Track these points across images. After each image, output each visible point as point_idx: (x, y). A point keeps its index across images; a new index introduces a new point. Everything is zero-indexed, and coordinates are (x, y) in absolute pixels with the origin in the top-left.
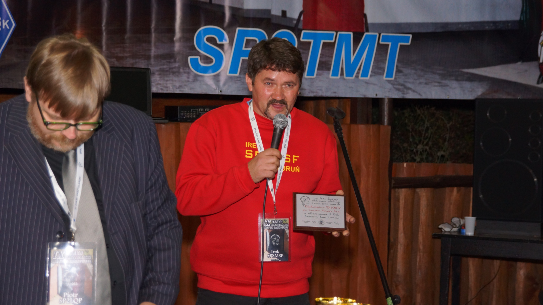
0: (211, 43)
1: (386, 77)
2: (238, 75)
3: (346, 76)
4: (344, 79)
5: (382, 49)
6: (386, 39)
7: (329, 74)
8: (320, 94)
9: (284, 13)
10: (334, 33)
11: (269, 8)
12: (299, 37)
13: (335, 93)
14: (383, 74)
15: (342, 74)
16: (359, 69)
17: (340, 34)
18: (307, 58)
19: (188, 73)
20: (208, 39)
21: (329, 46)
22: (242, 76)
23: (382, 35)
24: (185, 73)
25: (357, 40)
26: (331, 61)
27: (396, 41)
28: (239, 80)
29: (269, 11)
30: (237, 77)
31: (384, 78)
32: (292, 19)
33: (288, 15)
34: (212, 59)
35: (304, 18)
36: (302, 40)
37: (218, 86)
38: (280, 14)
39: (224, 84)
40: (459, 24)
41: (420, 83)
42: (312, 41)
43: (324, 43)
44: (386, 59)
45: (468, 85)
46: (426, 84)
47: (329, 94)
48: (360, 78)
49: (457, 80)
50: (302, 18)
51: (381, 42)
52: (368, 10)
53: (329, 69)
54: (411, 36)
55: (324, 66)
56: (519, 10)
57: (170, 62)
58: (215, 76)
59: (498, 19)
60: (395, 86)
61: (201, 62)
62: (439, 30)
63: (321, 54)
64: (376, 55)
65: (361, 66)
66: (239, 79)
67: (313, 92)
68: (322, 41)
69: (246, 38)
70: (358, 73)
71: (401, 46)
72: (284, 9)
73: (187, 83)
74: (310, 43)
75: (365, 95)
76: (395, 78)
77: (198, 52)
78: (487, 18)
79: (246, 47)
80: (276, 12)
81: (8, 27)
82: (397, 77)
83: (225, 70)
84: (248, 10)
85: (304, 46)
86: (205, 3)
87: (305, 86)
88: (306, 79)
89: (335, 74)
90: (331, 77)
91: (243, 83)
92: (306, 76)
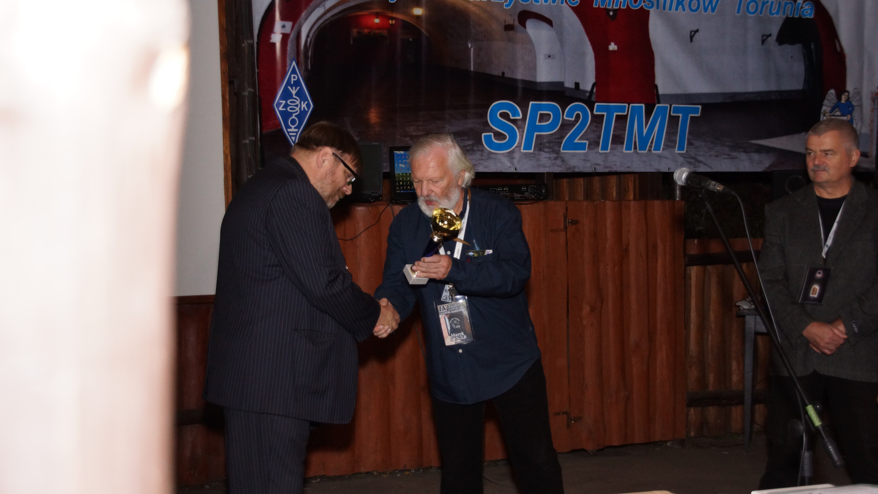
0: (504, 119)
1: (678, 150)
2: (532, 151)
3: (640, 150)
4: (638, 153)
5: (674, 120)
6: (677, 110)
7: (623, 147)
8: (614, 169)
9: (577, 85)
10: (627, 105)
11: (563, 80)
12: (592, 110)
13: (629, 167)
14: (675, 148)
15: (635, 148)
16: (652, 142)
17: (632, 107)
18: (601, 132)
19: (482, 151)
20: (501, 115)
21: (621, 119)
22: (536, 152)
23: (673, 106)
24: (479, 150)
25: (648, 113)
26: (625, 135)
27: (686, 112)
28: (533, 157)
29: (562, 83)
30: (531, 154)
31: (677, 151)
32: (585, 92)
33: (581, 87)
34: (506, 136)
35: (596, 90)
36: (595, 113)
37: (512, 163)
38: (573, 86)
39: (519, 162)
40: (746, 93)
41: (711, 156)
42: (605, 114)
43: (617, 116)
44: (677, 132)
45: (756, 156)
46: (716, 156)
47: (622, 169)
48: (653, 152)
49: (745, 152)
51: (672, 114)
52: (659, 82)
53: (622, 143)
54: (700, 107)
55: (618, 140)
56: (802, 78)
57: (464, 140)
58: (509, 153)
59: (783, 89)
60: (687, 159)
61: (495, 139)
62: (728, 101)
63: (614, 128)
64: (667, 127)
65: (653, 139)
66: (533, 155)
67: (607, 167)
68: (615, 114)
69: (539, 112)
70: (651, 146)
71: (691, 117)
72: (577, 81)
73: (481, 162)
74: (603, 115)
75: (658, 170)
76: (687, 151)
77: (492, 128)
78: (773, 88)
79: (539, 122)
80: (569, 84)
81: (307, 109)
83: (519, 146)
84: (541, 83)
85: (598, 119)
86: (498, 77)
87: (600, 162)
88: (600, 154)
89: (628, 148)
90: (624, 151)
91: (538, 160)
92: (600, 151)
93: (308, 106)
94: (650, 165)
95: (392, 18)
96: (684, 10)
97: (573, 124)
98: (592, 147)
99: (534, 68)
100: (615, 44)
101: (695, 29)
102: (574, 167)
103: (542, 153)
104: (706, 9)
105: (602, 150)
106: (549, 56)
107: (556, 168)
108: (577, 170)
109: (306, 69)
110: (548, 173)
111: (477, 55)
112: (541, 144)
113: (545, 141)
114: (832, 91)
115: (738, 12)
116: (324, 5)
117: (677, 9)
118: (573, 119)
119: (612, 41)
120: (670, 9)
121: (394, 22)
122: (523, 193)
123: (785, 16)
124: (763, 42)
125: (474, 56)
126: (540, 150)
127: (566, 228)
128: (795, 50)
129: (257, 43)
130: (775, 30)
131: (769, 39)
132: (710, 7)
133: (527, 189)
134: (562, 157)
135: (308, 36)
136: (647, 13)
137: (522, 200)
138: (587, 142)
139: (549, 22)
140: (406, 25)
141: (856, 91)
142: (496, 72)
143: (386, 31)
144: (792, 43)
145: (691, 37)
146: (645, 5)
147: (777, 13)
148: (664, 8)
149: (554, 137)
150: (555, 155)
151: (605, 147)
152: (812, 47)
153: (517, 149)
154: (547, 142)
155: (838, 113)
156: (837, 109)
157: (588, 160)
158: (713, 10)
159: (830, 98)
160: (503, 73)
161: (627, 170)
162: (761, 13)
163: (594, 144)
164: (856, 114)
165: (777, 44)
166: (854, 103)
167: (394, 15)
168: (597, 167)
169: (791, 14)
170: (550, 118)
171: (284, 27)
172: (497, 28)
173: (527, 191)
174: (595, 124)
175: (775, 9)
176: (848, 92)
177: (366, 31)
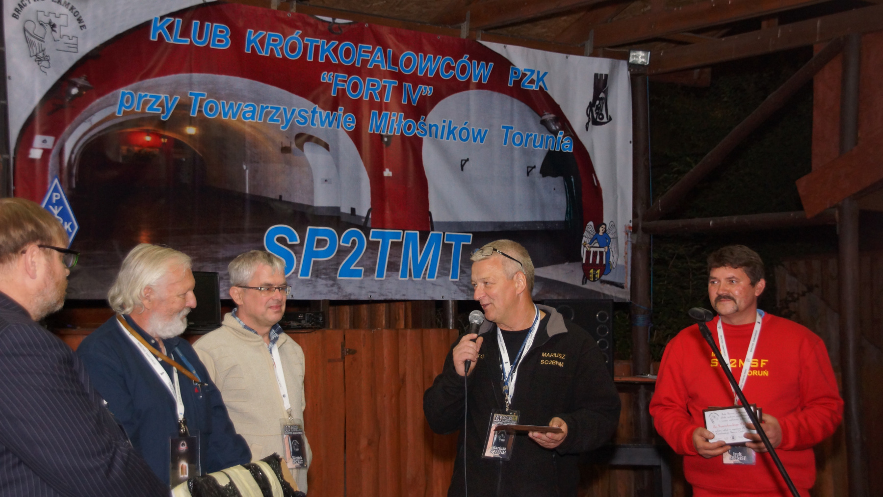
0: (281, 243)
1: (452, 278)
2: (309, 277)
3: (414, 277)
4: (413, 281)
5: (447, 248)
6: (450, 238)
7: (398, 275)
8: (390, 297)
9: (353, 210)
10: (402, 231)
11: (338, 205)
12: (367, 236)
13: (404, 295)
14: (449, 275)
15: (410, 275)
16: (426, 270)
17: (407, 233)
18: (377, 259)
20: (278, 239)
21: (396, 246)
22: (313, 279)
23: (446, 233)
25: (423, 239)
26: (400, 262)
27: (458, 240)
28: (310, 284)
29: (337, 209)
30: (309, 280)
31: (450, 279)
32: (360, 217)
33: (357, 213)
35: (372, 216)
36: (371, 239)
38: (349, 212)
39: (295, 288)
40: (514, 223)
42: (381, 240)
43: (392, 243)
44: (451, 260)
47: (398, 297)
48: (427, 279)
50: (370, 217)
51: (445, 242)
52: (432, 208)
53: (398, 270)
54: (471, 235)
55: (393, 267)
56: (564, 210)
59: (547, 219)
60: (460, 288)
62: (497, 230)
63: (390, 254)
64: (441, 255)
65: (427, 266)
66: (310, 282)
67: (383, 295)
68: (390, 241)
69: (317, 237)
70: (425, 274)
71: (463, 245)
72: (353, 207)
74: (379, 242)
75: (432, 298)
78: (538, 218)
79: (316, 247)
80: (345, 209)
81: (70, 230)
82: (461, 278)
83: (296, 272)
84: (318, 208)
85: (373, 246)
86: (275, 200)
87: (375, 289)
88: (376, 281)
89: (403, 276)
90: (400, 278)
91: (315, 287)
92: (376, 278)
93: (72, 227)
94: (425, 293)
95: (165, 137)
96: (455, 139)
97: (348, 250)
98: (368, 274)
99: (311, 192)
100: (390, 171)
101: (466, 159)
102: (350, 294)
103: (319, 280)
104: (475, 140)
105: (377, 277)
106: (326, 181)
107: (333, 295)
108: (353, 298)
109: (70, 188)
110: (324, 301)
111: (253, 177)
112: (318, 271)
113: (322, 267)
114: (591, 223)
115: (505, 143)
116: (90, 120)
117: (448, 138)
118: (349, 245)
119: (387, 168)
120: (442, 138)
121: (166, 140)
122: (299, 321)
123: (547, 149)
124: (528, 173)
125: (249, 178)
126: (317, 276)
127: (343, 358)
128: (557, 182)
129: (14, 158)
130: (538, 162)
131: (534, 170)
132: (479, 136)
133: (304, 317)
134: (338, 285)
135: (72, 152)
136: (420, 141)
137: (299, 329)
138: (363, 269)
139: (327, 147)
140: (178, 145)
141: (612, 223)
142: (272, 196)
143: (158, 150)
144: (555, 176)
145: (462, 166)
146: (419, 133)
147: (541, 146)
148: (436, 137)
149: (331, 263)
150: (331, 282)
151: (380, 275)
152: (573, 180)
153: (294, 275)
154: (324, 269)
155: (597, 245)
156: (596, 241)
157: (364, 288)
158: (482, 141)
159: (589, 230)
160: (281, 197)
161: (403, 298)
162: (526, 146)
163: (370, 271)
164: (612, 246)
165: (541, 175)
166: (611, 236)
167: (167, 133)
168: (373, 295)
169: (552, 148)
170: (326, 244)
171: (44, 141)
172: (273, 150)
173: (304, 319)
174: (371, 251)
175: (538, 142)
176: (605, 225)
177: (136, 149)
